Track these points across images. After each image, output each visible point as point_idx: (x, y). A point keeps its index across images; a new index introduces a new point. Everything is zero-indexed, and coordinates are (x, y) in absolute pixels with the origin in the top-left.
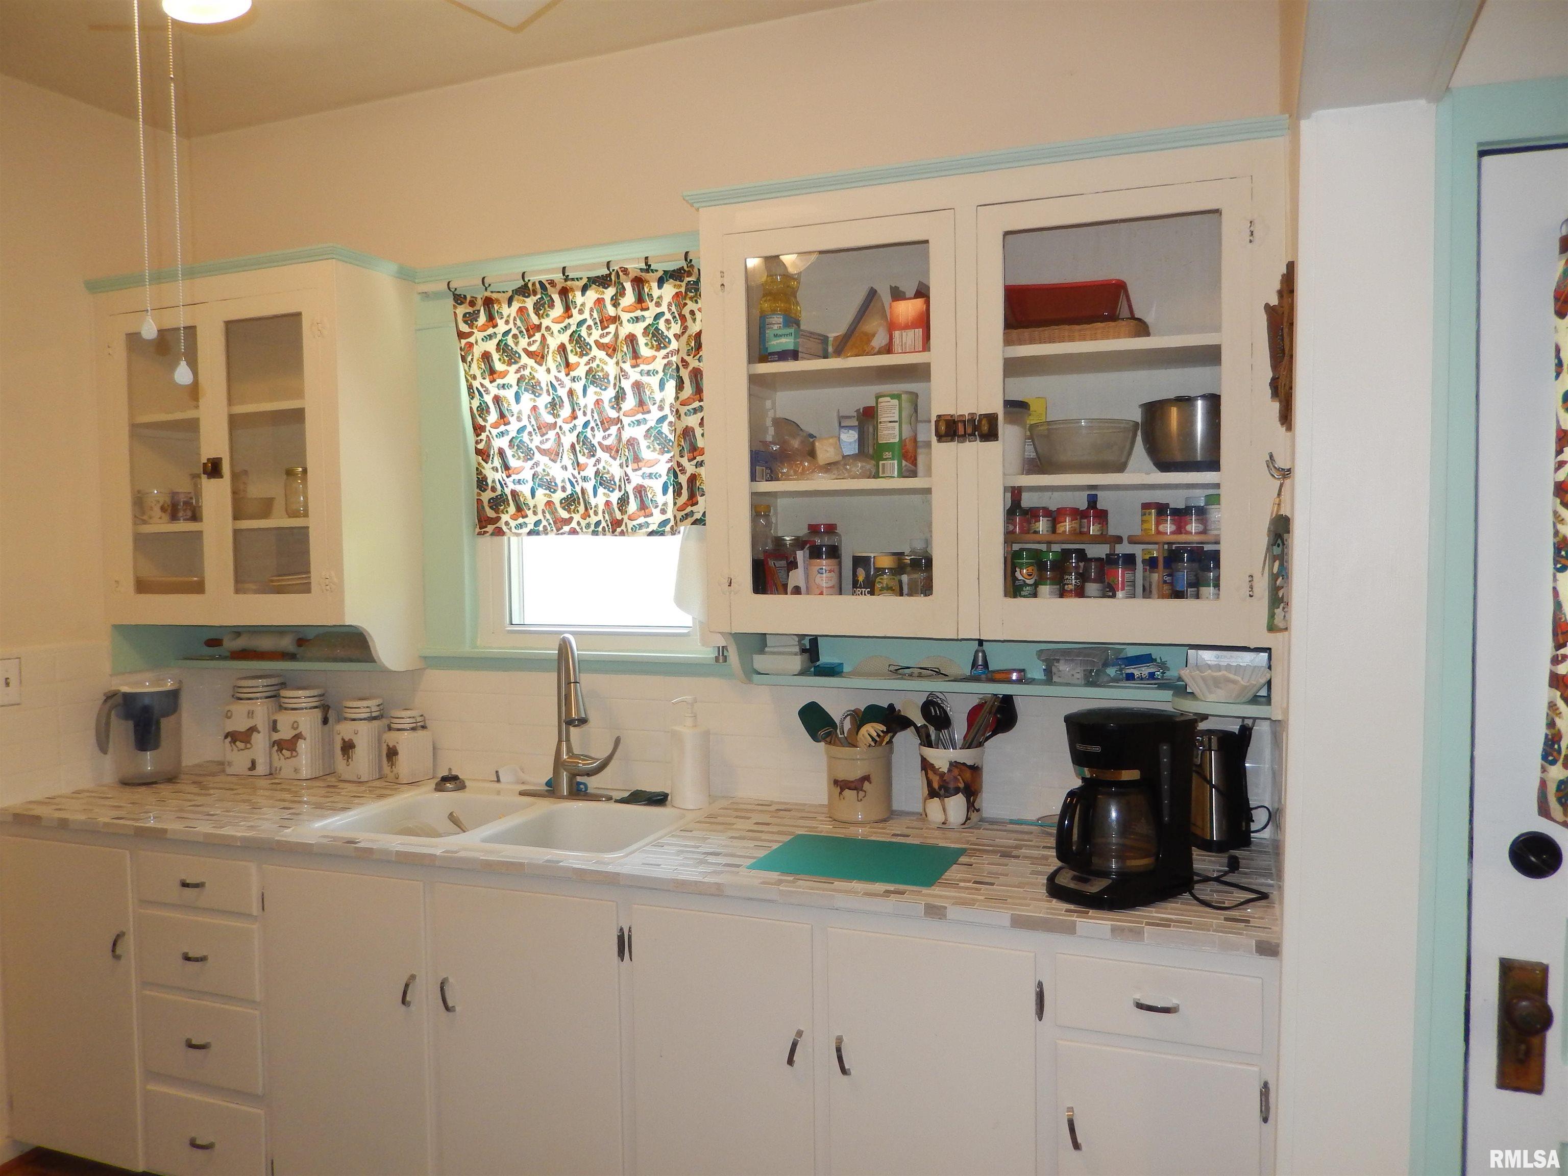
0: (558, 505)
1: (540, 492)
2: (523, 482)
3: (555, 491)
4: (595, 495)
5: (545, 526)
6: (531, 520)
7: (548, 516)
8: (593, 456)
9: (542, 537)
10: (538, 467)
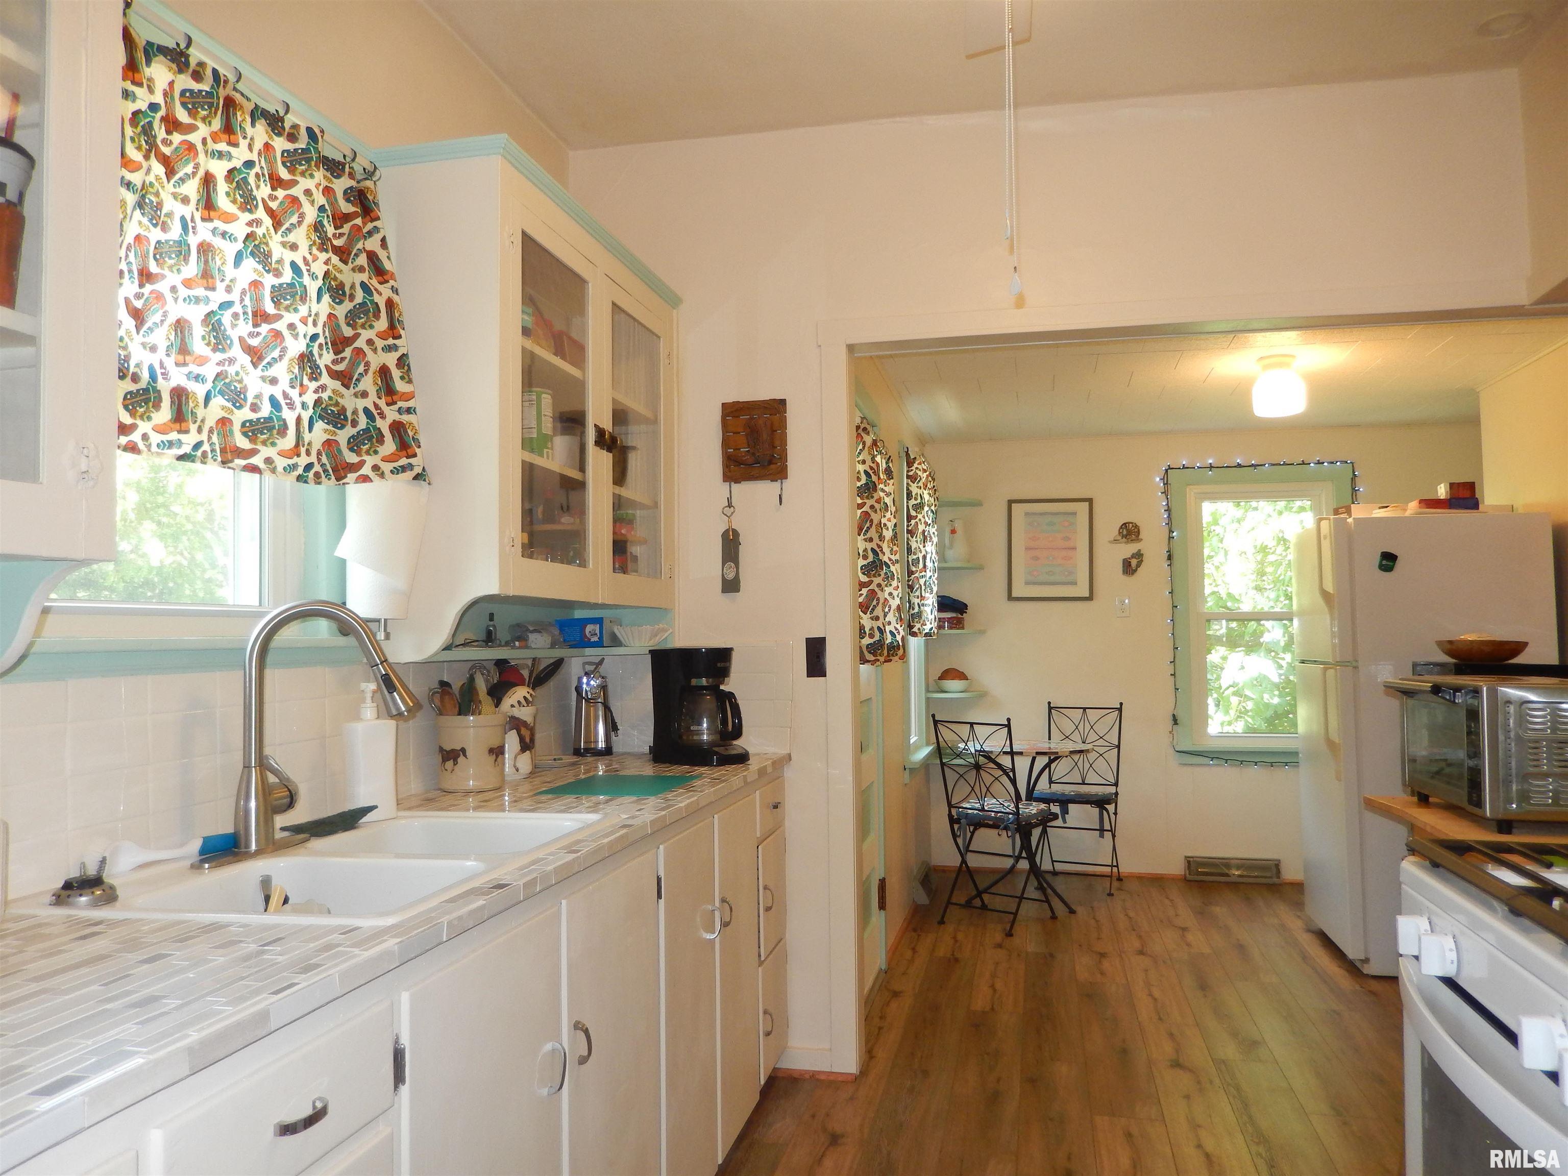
0: (237, 427)
1: (218, 402)
2: (202, 379)
3: (240, 407)
4: (310, 429)
5: (205, 453)
6: (189, 440)
7: (215, 438)
8: (316, 379)
9: (198, 465)
10: (231, 367)
